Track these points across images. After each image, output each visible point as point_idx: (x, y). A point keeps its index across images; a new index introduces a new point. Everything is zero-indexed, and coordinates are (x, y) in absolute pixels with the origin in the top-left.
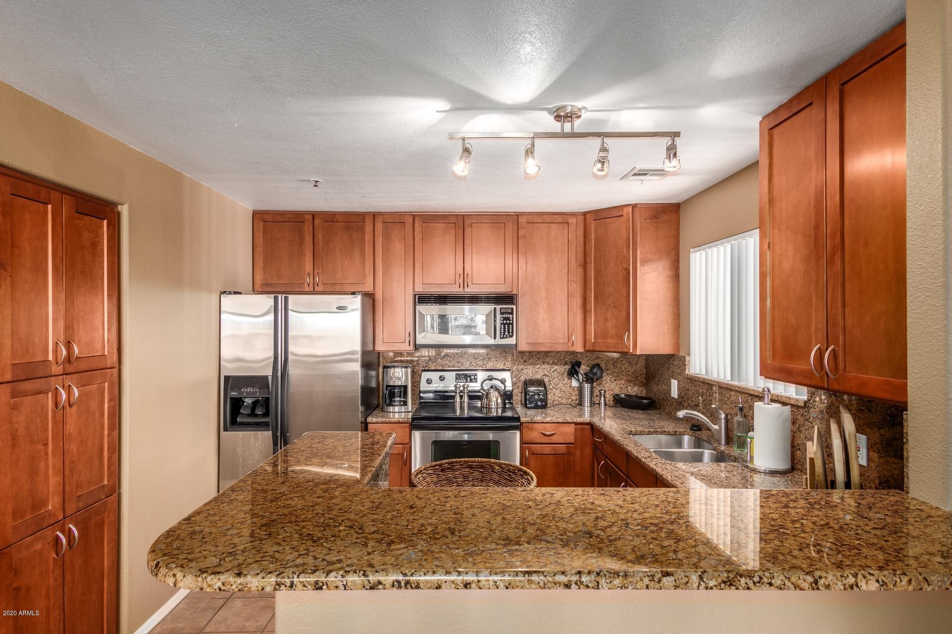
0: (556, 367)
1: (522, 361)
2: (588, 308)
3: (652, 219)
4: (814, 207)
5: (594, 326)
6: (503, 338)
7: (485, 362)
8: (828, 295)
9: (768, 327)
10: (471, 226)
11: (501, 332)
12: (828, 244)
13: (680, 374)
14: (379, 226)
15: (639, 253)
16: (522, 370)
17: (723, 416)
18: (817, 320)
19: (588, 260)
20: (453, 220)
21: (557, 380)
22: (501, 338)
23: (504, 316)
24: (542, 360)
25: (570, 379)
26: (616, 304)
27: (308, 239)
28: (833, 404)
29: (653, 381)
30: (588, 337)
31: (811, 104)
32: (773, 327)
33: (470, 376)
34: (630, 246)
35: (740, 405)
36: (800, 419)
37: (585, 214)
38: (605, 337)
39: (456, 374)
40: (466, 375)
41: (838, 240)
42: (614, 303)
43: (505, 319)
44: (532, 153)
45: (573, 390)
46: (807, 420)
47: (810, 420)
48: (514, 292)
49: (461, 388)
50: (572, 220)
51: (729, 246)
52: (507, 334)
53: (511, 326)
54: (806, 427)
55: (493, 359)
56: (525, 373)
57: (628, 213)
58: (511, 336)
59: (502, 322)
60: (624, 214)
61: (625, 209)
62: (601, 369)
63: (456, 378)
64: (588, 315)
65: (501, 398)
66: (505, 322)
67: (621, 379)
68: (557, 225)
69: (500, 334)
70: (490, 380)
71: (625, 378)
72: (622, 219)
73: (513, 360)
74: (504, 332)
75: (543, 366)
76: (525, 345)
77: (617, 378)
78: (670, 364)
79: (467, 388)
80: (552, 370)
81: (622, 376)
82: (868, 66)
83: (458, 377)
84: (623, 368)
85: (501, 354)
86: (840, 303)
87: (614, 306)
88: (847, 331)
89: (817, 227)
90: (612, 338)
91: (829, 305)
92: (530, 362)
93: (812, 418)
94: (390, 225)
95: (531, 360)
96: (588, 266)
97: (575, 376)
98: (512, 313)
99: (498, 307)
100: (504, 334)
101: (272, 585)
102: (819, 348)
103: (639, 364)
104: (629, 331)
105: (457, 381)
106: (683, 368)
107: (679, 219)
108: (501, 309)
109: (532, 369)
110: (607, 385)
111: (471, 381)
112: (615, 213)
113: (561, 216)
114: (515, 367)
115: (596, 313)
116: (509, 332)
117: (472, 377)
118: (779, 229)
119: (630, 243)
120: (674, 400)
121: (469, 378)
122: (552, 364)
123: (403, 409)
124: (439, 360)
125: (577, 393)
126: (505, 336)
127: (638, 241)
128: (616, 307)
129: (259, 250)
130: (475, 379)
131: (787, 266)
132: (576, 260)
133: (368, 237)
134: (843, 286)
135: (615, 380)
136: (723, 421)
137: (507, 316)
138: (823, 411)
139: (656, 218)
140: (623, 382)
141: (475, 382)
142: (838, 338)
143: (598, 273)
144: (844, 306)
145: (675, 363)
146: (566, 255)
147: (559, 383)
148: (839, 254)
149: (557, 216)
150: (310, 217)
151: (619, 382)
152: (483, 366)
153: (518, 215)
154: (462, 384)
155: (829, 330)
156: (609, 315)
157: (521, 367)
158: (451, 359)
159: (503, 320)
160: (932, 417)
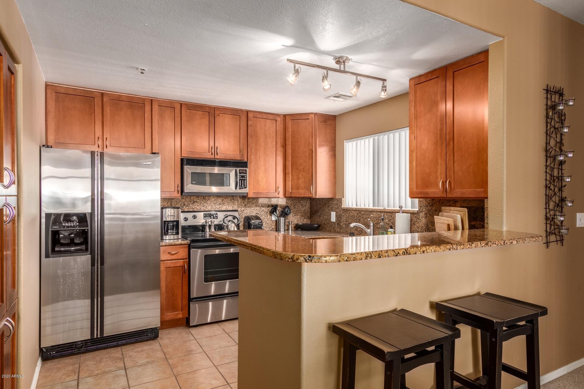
0: (263, 209)
1: (244, 205)
2: (287, 172)
3: (324, 123)
4: (440, 121)
5: (291, 183)
6: (241, 189)
7: (221, 206)
8: (447, 159)
9: (414, 175)
10: (219, 115)
11: (239, 185)
12: (447, 137)
13: (338, 208)
14: (156, 107)
15: (317, 141)
16: (244, 210)
17: (372, 224)
18: (441, 169)
19: (287, 143)
20: (207, 110)
21: (264, 216)
22: (239, 189)
23: (241, 175)
24: (255, 204)
25: (271, 215)
26: (305, 169)
27: (98, 111)
28: (432, 209)
29: (316, 215)
30: (287, 189)
31: (439, 77)
32: (416, 175)
33: (213, 215)
34: (313, 136)
35: (382, 217)
36: (415, 219)
37: (285, 116)
38: (298, 188)
39: (204, 214)
40: (210, 214)
41: (452, 136)
42: (304, 169)
43: (242, 177)
44: (326, 77)
45: (273, 222)
46: (418, 219)
47: (420, 219)
48: (245, 160)
49: (210, 223)
50: (279, 119)
51: (371, 139)
52: (243, 186)
53: (245, 181)
54: (418, 222)
55: (226, 204)
56: (245, 213)
57: (312, 118)
58: (245, 188)
59: (240, 178)
60: (310, 118)
61: (311, 115)
62: (289, 208)
63: (204, 217)
64: (287, 176)
65: (237, 228)
66: (242, 178)
67: (298, 215)
68: (269, 121)
69: (239, 186)
70: (227, 217)
71: (300, 214)
72: (308, 121)
73: (238, 204)
74: (242, 185)
75: (256, 208)
76: (252, 194)
77: (296, 214)
78: (330, 204)
79: (213, 222)
80: (261, 210)
81: (298, 213)
82: (466, 67)
83: (205, 216)
84: (299, 209)
85: (231, 200)
86: (452, 162)
87: (303, 170)
88: (455, 173)
89: (441, 130)
90: (302, 189)
91: (447, 163)
92: (248, 206)
93: (421, 217)
94: (164, 108)
95: (249, 204)
96: (287, 147)
97: (275, 213)
98: (246, 173)
99: (238, 169)
100: (241, 186)
101: (364, 257)
102: (442, 181)
103: (307, 206)
104: (312, 184)
105: (205, 218)
106: (340, 205)
107: (336, 124)
108: (239, 170)
109: (249, 210)
110: (291, 219)
111: (214, 218)
112: (304, 117)
113: (272, 115)
114: (240, 209)
115: (292, 175)
116: (244, 185)
117: (215, 216)
118: (420, 130)
119: (313, 135)
120: (332, 223)
121: (212, 216)
122: (261, 207)
123: (176, 237)
124: (191, 205)
125: (275, 224)
126: (242, 187)
127: (318, 134)
128: (305, 171)
129: (51, 116)
130: (216, 217)
131: (424, 147)
132: (280, 143)
133: (147, 115)
134: (454, 154)
135: (295, 216)
136: (372, 227)
137: (243, 175)
138: (426, 213)
139: (326, 122)
140: (299, 217)
141: (216, 219)
142: (451, 176)
143: (293, 151)
144: (454, 163)
145: (334, 203)
146: (275, 140)
147: (265, 219)
148: (452, 142)
149: (270, 115)
150: (99, 95)
151: (297, 217)
152: (220, 209)
153: (247, 112)
154: (210, 220)
155: (447, 173)
156: (300, 176)
157: (243, 209)
158: (199, 204)
159: (241, 178)
160: (498, 199)
